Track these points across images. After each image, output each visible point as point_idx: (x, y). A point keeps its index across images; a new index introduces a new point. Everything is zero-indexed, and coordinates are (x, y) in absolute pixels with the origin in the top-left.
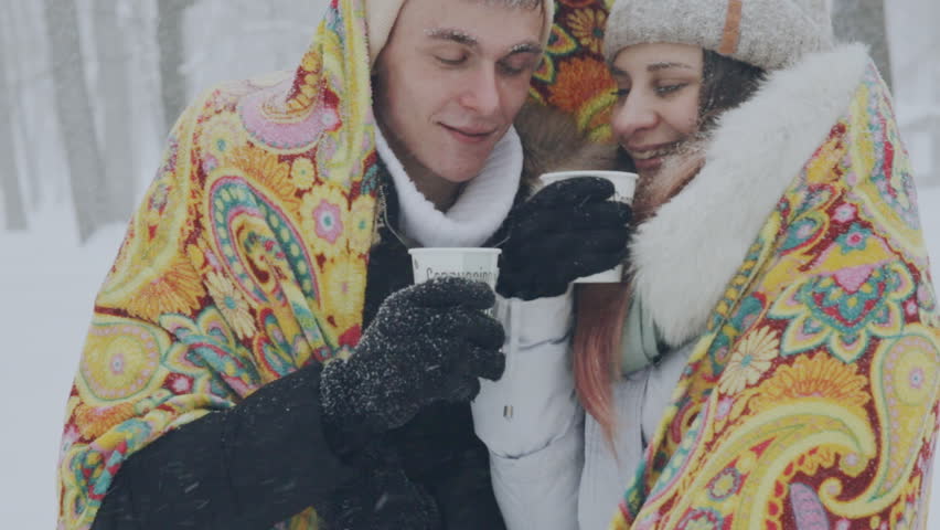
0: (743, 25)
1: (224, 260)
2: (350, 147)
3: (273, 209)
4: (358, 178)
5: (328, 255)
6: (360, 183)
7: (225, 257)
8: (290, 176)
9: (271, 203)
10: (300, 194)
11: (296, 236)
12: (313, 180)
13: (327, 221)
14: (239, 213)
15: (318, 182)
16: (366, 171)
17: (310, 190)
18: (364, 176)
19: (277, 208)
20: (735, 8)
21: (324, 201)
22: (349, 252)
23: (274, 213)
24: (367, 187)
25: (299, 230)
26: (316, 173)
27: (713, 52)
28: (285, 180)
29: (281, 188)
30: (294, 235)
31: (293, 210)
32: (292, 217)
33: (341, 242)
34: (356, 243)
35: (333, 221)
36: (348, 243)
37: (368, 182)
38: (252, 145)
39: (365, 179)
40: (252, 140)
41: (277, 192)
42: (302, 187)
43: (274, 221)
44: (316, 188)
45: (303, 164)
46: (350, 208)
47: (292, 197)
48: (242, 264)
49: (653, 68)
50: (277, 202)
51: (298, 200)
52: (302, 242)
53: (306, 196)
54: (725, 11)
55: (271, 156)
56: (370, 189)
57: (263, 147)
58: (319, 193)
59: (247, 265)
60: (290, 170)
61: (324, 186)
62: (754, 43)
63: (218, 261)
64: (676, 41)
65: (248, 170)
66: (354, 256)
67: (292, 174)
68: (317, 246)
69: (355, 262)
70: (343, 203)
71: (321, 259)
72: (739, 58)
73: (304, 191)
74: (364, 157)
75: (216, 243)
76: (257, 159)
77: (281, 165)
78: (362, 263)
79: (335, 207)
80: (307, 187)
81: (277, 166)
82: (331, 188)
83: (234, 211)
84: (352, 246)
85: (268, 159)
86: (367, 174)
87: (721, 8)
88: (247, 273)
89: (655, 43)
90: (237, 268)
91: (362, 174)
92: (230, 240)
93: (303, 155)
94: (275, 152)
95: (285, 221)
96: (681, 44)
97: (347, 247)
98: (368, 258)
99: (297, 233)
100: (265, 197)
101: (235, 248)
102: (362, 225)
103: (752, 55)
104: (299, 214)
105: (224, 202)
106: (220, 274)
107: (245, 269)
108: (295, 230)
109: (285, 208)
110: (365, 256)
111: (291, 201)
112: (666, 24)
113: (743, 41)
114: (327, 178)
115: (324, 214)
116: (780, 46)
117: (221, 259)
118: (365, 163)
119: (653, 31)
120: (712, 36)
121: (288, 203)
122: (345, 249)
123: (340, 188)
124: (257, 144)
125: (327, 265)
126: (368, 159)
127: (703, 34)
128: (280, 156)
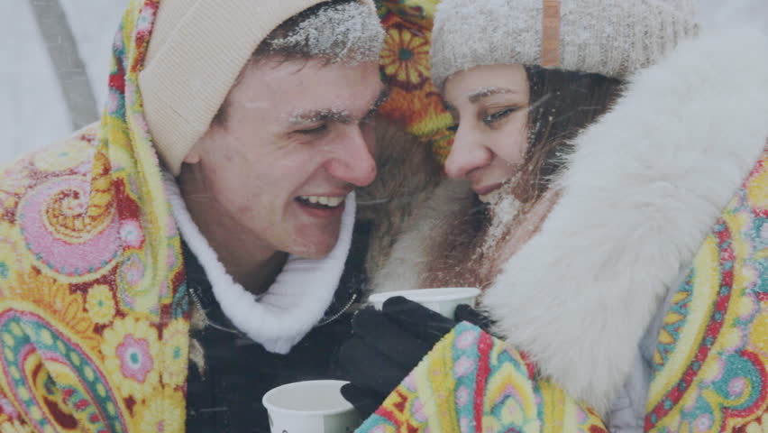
0: (564, 29)
1: (20, 404)
2: (155, 269)
3: (72, 347)
4: (167, 301)
5: (138, 397)
6: (171, 305)
7: (21, 402)
8: (85, 310)
9: (69, 340)
10: (99, 329)
11: (100, 376)
12: (113, 312)
13: (134, 358)
14: (33, 350)
15: (120, 314)
16: (175, 291)
17: (112, 323)
18: (174, 297)
19: (77, 345)
20: (551, 11)
21: (127, 336)
22: (163, 386)
23: (74, 350)
24: (179, 310)
25: (101, 368)
26: (117, 303)
27: (537, 67)
28: (81, 314)
29: (78, 323)
30: (98, 373)
31: (93, 348)
32: (93, 356)
33: (153, 378)
34: (171, 374)
35: (140, 358)
36: (161, 377)
37: (179, 304)
38: (38, 272)
39: (176, 300)
40: (38, 264)
41: (73, 328)
42: (101, 322)
43: (75, 359)
44: (118, 322)
45: (100, 293)
46: (160, 337)
47: (90, 333)
48: (40, 408)
49: (475, 99)
50: (75, 339)
51: (97, 337)
52: (107, 383)
53: (107, 332)
54: (541, 16)
55: (62, 285)
56: (183, 313)
57: (51, 274)
58: (122, 327)
59: (46, 409)
60: (85, 302)
61: (127, 318)
62: (582, 47)
63: (13, 406)
64: (493, 63)
65: (37, 302)
66: (168, 391)
67: (87, 306)
68: (124, 387)
69: (171, 397)
70: (153, 333)
71: (130, 402)
72: (569, 69)
73: (104, 326)
74: (171, 276)
75: (9, 384)
76: (46, 290)
77: (74, 296)
78: (180, 394)
79: (142, 342)
80: (107, 323)
81: (69, 298)
82: (137, 320)
83: (27, 348)
84: (166, 380)
85: (58, 290)
86: (178, 295)
87: (535, 13)
88: (47, 418)
89: (471, 70)
90: (36, 413)
91: (171, 295)
92: (24, 380)
93: (97, 281)
94: (64, 280)
95: (86, 359)
96: (498, 65)
97: (161, 381)
98: (185, 389)
99: (101, 373)
100: (61, 334)
101: (31, 391)
102: (177, 354)
103: (584, 61)
104: (100, 352)
105: (15, 337)
106: (17, 423)
107: (44, 413)
108: (97, 368)
109: (86, 346)
110: (182, 388)
111: (90, 338)
112: (475, 46)
113: (568, 48)
114: (132, 309)
115: (131, 351)
116: (616, 44)
117: (16, 404)
118: (174, 283)
119: (465, 56)
120: (530, 50)
121: (87, 340)
122: (158, 385)
123: (147, 319)
124: (45, 270)
125: (136, 408)
126: (175, 277)
127: (518, 49)
128: (70, 285)
